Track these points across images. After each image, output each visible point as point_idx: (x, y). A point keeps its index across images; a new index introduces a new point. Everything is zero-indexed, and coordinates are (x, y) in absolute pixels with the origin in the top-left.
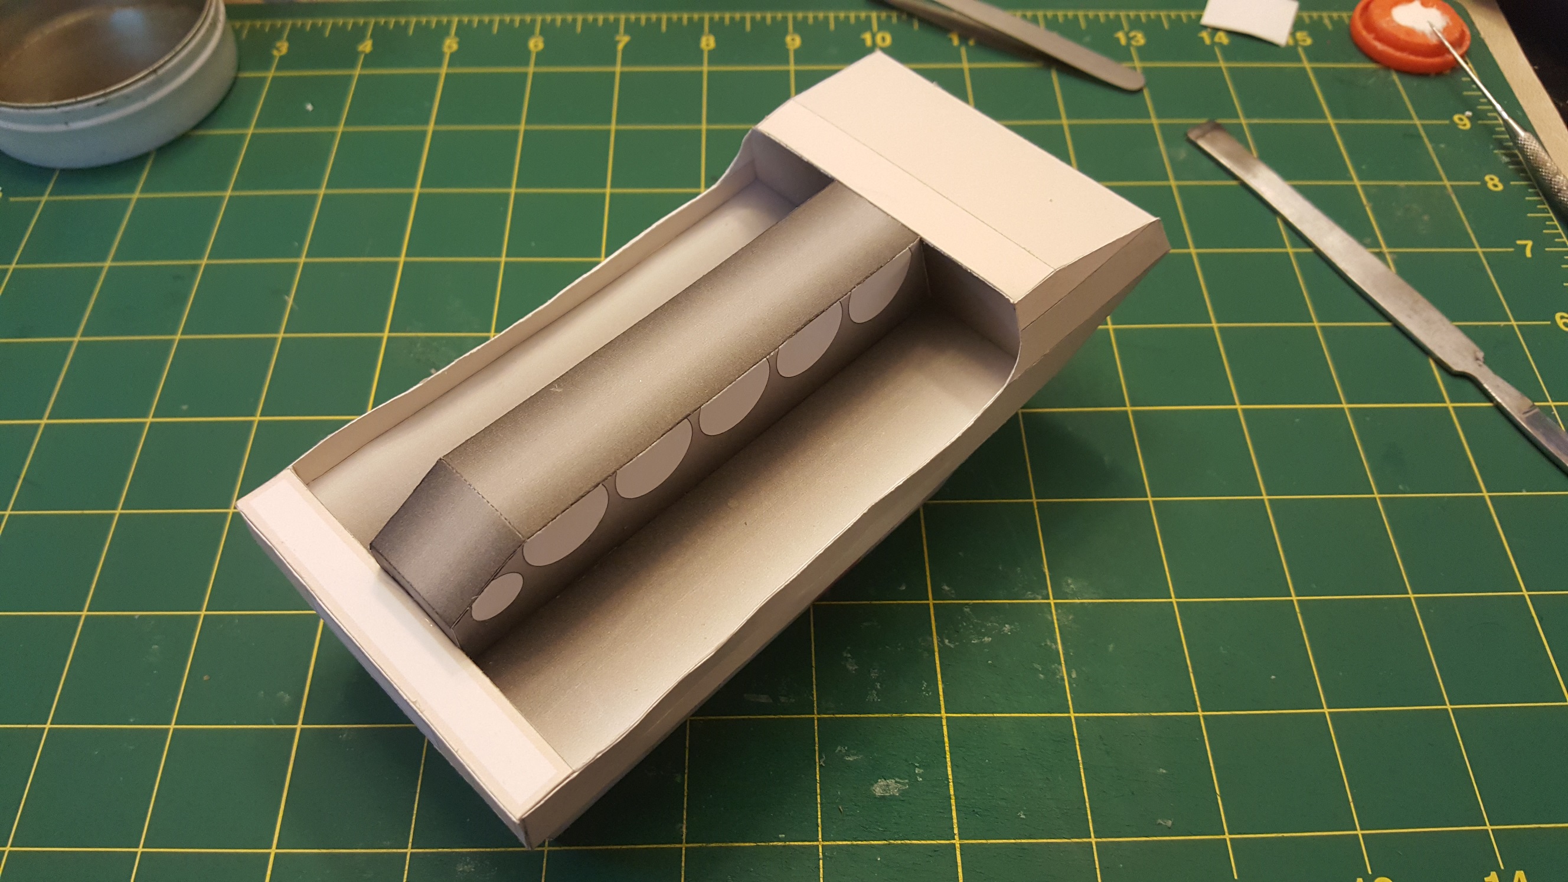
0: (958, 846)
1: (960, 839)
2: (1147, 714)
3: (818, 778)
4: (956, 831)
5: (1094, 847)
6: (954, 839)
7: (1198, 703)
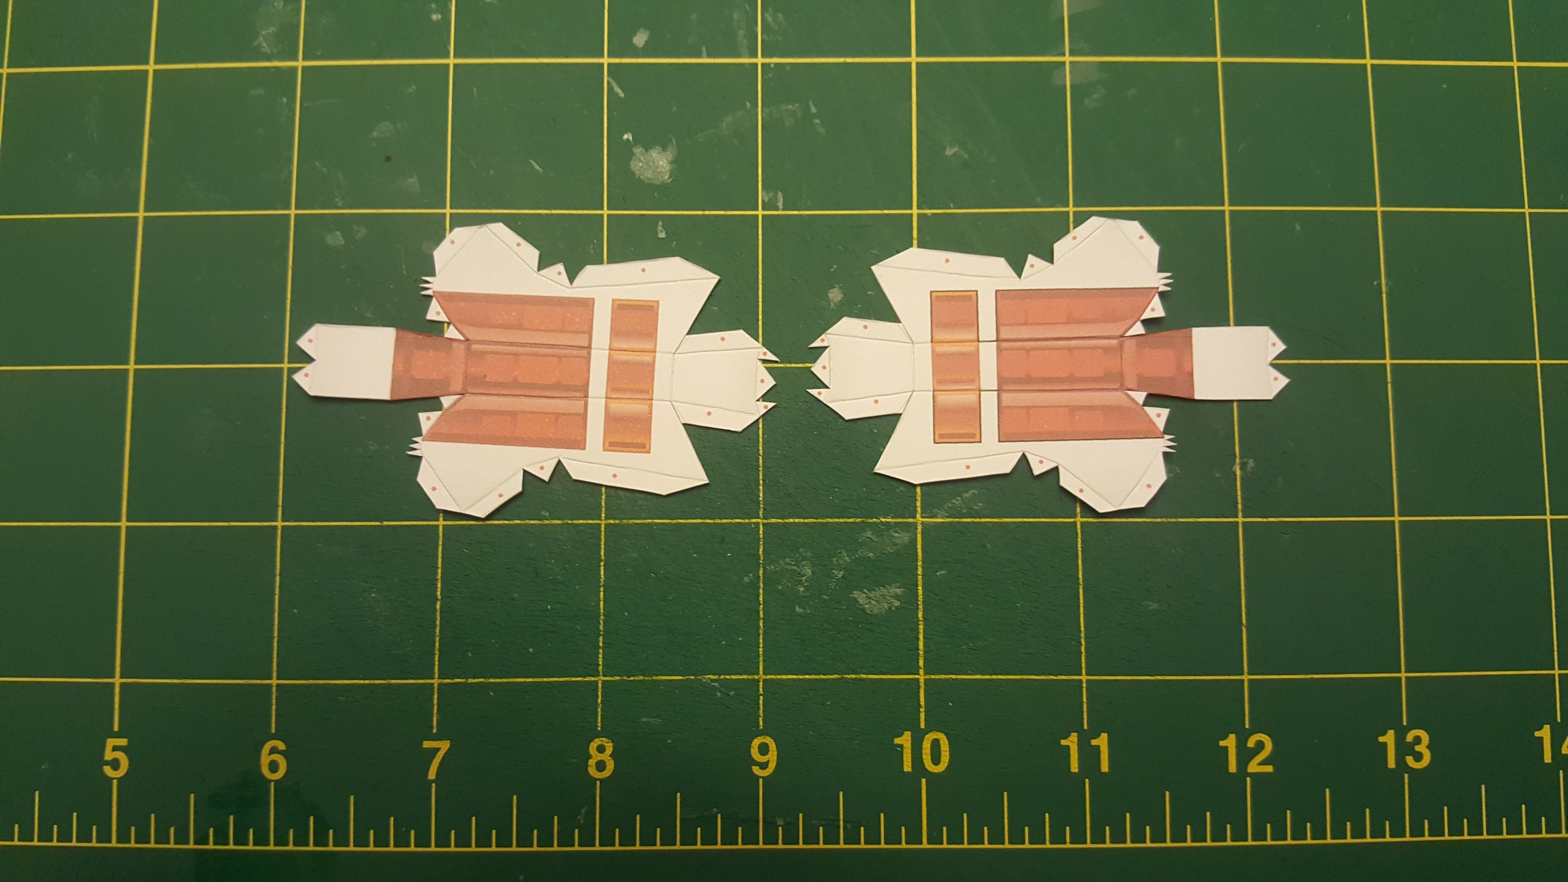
0: (922, 681)
1: (926, 673)
2: (1174, 520)
3: (761, 599)
4: (921, 663)
5: (1084, 685)
6: (919, 674)
7: (1240, 506)
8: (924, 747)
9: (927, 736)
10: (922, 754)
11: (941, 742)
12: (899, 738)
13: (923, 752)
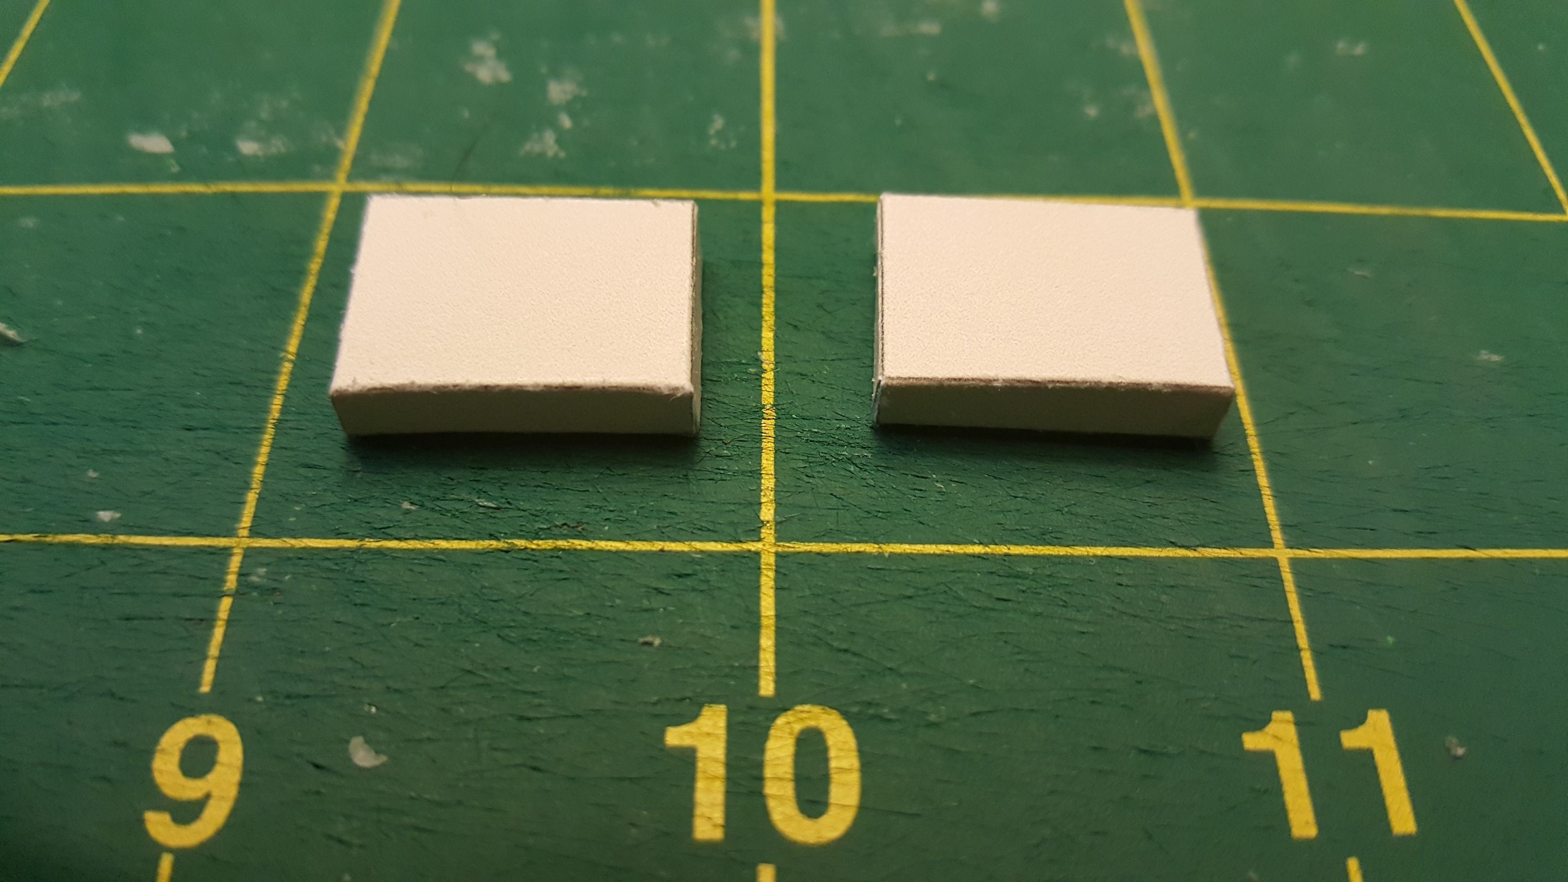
8: (769, 755)
9: (781, 721)
10: (760, 779)
11: (831, 740)
12: (685, 728)
13: (768, 772)
